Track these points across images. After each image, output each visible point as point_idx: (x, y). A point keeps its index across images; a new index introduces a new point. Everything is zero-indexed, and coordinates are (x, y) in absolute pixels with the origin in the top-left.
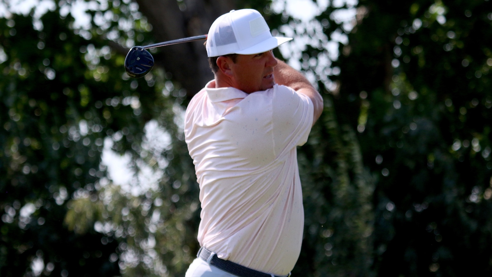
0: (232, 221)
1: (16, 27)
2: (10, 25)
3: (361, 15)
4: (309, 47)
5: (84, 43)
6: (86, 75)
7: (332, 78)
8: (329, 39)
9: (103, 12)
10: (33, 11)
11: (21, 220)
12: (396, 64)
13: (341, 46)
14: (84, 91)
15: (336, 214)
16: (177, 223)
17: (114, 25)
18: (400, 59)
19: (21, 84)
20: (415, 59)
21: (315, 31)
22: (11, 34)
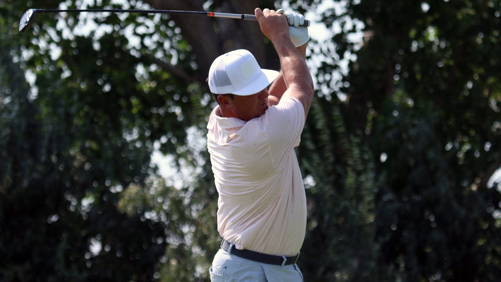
0: (243, 220)
1: (77, 48)
2: (73, 45)
3: (368, 37)
4: (324, 64)
5: (135, 61)
6: (137, 88)
7: (343, 90)
8: (342, 57)
9: (151, 35)
10: (93, 33)
11: (83, 209)
12: (397, 78)
13: (351, 64)
14: (134, 101)
15: (344, 203)
16: (212, 210)
17: (160, 45)
18: (400, 74)
19: (83, 95)
20: (412, 75)
21: (329, 50)
22: (75, 53)
